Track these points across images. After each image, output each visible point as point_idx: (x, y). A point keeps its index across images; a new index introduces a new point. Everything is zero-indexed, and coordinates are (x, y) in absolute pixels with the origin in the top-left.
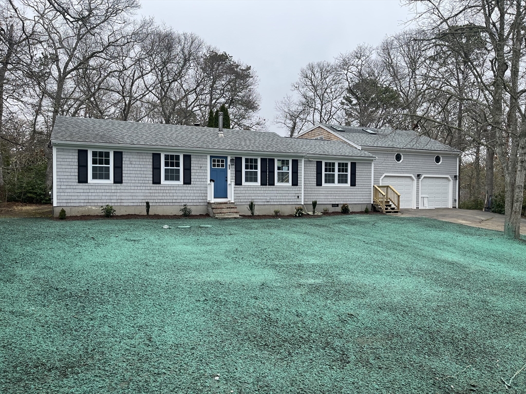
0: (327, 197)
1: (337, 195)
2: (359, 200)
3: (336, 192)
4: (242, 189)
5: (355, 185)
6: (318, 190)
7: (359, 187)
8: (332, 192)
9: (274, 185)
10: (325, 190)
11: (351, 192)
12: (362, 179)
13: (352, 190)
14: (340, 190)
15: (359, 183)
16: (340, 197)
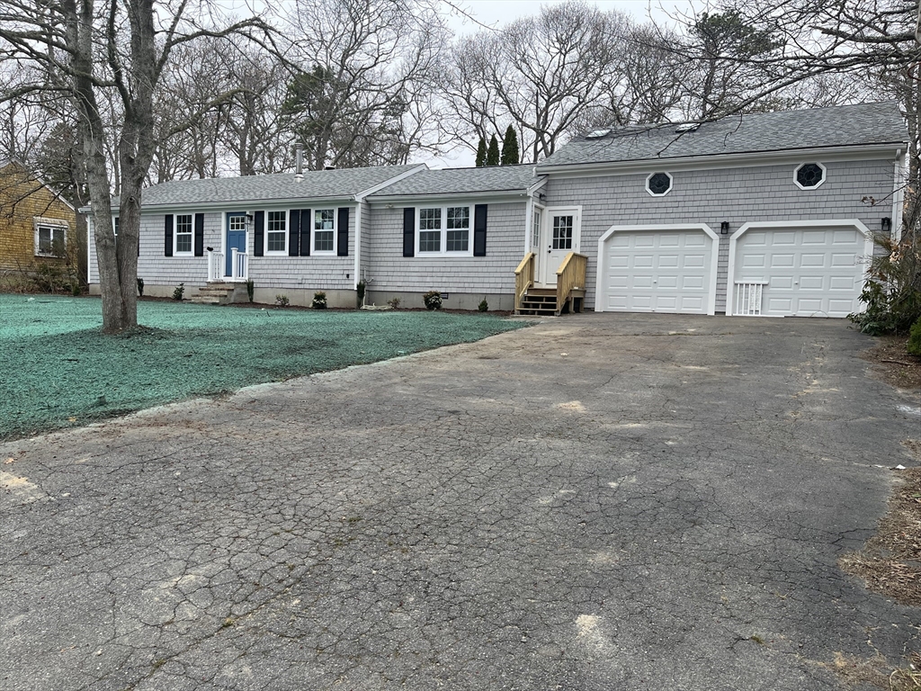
0: (424, 279)
1: (445, 274)
2: (492, 285)
3: (442, 269)
4: (264, 262)
5: (483, 254)
6: (407, 264)
7: (495, 259)
8: (435, 269)
9: (308, 255)
10: (421, 264)
11: (475, 269)
12: (502, 239)
13: (477, 264)
14: (451, 264)
15: (494, 249)
16: (451, 280)
